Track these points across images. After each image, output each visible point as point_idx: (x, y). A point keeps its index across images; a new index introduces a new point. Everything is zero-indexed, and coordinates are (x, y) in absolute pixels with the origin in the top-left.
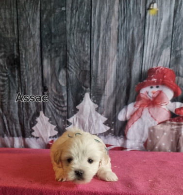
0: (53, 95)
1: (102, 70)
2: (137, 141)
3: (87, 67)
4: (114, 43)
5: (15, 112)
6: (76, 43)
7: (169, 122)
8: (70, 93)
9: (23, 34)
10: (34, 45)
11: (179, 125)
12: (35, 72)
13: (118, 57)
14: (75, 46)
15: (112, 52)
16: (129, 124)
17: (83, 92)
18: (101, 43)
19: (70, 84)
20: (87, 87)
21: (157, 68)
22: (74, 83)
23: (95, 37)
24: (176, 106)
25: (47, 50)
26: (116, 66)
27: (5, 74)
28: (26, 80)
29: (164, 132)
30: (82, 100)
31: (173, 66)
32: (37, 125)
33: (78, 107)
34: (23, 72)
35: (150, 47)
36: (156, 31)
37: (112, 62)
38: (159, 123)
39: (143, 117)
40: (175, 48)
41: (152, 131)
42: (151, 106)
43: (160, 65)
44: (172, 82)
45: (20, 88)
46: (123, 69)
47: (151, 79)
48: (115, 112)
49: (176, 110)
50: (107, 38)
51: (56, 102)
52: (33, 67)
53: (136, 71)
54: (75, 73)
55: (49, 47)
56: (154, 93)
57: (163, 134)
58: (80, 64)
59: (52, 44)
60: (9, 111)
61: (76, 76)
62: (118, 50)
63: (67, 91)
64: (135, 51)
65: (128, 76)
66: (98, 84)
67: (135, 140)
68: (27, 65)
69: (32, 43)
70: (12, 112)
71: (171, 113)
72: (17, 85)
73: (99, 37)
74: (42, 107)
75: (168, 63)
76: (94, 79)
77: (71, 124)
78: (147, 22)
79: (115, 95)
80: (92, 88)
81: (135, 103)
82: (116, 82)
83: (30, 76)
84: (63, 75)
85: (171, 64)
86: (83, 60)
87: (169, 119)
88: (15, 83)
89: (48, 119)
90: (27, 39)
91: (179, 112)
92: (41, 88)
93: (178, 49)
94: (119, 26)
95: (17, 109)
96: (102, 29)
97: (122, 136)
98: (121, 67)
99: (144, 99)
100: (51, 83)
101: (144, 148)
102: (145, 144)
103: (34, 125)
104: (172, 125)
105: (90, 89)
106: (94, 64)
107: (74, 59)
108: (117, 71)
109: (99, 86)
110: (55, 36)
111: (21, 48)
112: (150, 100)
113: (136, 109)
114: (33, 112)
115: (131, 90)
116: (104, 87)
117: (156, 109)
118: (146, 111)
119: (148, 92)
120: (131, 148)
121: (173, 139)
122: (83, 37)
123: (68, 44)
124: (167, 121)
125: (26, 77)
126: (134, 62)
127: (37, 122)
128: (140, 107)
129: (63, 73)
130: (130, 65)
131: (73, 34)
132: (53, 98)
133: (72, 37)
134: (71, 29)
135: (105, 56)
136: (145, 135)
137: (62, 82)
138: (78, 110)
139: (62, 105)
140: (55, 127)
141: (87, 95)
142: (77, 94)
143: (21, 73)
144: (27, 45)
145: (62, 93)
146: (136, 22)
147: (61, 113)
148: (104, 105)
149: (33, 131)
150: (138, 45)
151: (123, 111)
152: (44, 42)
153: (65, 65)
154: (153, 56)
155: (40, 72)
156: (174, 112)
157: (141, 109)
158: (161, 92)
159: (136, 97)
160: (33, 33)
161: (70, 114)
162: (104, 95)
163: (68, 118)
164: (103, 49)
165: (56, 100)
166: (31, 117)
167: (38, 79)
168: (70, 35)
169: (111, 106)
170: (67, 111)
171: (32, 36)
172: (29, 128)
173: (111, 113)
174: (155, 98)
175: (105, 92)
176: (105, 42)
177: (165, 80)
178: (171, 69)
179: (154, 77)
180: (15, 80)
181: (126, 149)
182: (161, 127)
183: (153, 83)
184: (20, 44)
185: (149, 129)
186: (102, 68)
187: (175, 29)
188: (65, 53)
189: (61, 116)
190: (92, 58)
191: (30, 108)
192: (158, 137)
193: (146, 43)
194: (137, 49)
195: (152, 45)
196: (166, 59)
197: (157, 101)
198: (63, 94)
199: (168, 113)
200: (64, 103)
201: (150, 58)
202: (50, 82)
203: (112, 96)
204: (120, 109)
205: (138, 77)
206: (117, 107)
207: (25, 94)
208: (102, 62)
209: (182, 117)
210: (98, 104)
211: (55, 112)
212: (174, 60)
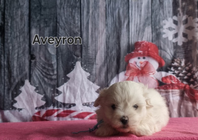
0: (41, 64)
1: (92, 41)
4: (103, 18)
6: (66, 16)
8: (61, 61)
9: (10, 4)
10: (22, 15)
11: (167, 92)
12: (22, 40)
13: (107, 30)
14: (65, 18)
15: (101, 26)
17: (74, 61)
18: (90, 18)
19: (60, 53)
20: (78, 56)
21: (142, 42)
22: (64, 52)
23: (85, 13)
24: (162, 75)
25: (36, 20)
26: (105, 38)
28: (11, 48)
30: (73, 68)
31: (155, 41)
32: (21, 95)
33: (68, 75)
34: (8, 39)
35: (135, 24)
36: (138, 12)
37: (102, 35)
40: (155, 26)
42: (140, 75)
43: (144, 40)
44: (156, 54)
45: (2, 55)
46: (113, 41)
47: (138, 51)
48: (108, 81)
49: (162, 79)
50: (96, 15)
51: (44, 70)
52: (20, 35)
53: (124, 43)
55: (38, 18)
56: (141, 64)
59: (42, 15)
62: (107, 25)
63: (57, 59)
64: (122, 26)
65: (118, 47)
66: (89, 53)
68: (13, 33)
69: (19, 13)
71: (158, 81)
73: (88, 12)
74: (28, 75)
75: (151, 38)
76: (85, 49)
77: (61, 93)
78: (130, 4)
79: (106, 65)
80: (83, 57)
81: (126, 71)
82: (107, 53)
83: (16, 44)
85: (153, 39)
86: (74, 32)
87: (157, 87)
89: (35, 88)
90: (14, 9)
91: (165, 80)
92: (27, 55)
93: (158, 27)
94: (106, 5)
96: (91, 6)
98: (111, 40)
99: (133, 68)
100: (40, 51)
103: (17, 95)
105: (81, 57)
106: (84, 35)
107: (64, 30)
108: (107, 43)
109: (90, 55)
110: (45, 9)
111: (8, 17)
112: (138, 69)
113: (127, 77)
114: (17, 81)
115: (121, 60)
116: (95, 57)
117: (145, 77)
118: (136, 79)
119: (136, 62)
122: (74, 11)
123: (58, 16)
125: (10, 45)
126: (122, 36)
127: (21, 92)
128: (130, 76)
130: (119, 38)
131: (64, 8)
132: (42, 66)
133: (62, 11)
134: (61, 4)
135: (95, 29)
137: (52, 51)
138: (69, 78)
139: (51, 74)
140: (42, 96)
141: (78, 64)
142: (67, 63)
143: (5, 40)
144: (14, 14)
145: (51, 61)
146: (121, 4)
147: (50, 82)
148: (96, 73)
149: (15, 102)
150: (124, 22)
151: (115, 79)
152: (32, 13)
154: (138, 32)
155: (27, 40)
156: (161, 80)
157: (131, 78)
158: (147, 62)
159: (126, 66)
160: (21, 4)
161: (60, 82)
162: (96, 64)
163: (58, 86)
164: (92, 23)
165: (44, 68)
166: (14, 86)
167: (25, 47)
168: (60, 9)
169: (103, 75)
170: (57, 79)
171: (20, 7)
172: (11, 98)
173: (103, 81)
174: (143, 68)
175: (97, 61)
176: (94, 17)
177: (150, 53)
178: (154, 43)
179: (140, 50)
183: (140, 54)
184: (6, 13)
186: (92, 39)
187: (153, 12)
188: (55, 25)
189: (50, 85)
190: (82, 30)
191: (13, 76)
193: (130, 20)
194: (124, 25)
195: (136, 23)
196: (149, 35)
197: (145, 70)
198: (53, 63)
199: (155, 81)
200: (53, 71)
201: (135, 33)
202: (38, 50)
203: (103, 65)
204: (112, 78)
205: (126, 48)
206: (109, 75)
207: (8, 62)
208: (92, 34)
209: (169, 85)
210: (90, 73)
211: (44, 80)
212: (156, 36)
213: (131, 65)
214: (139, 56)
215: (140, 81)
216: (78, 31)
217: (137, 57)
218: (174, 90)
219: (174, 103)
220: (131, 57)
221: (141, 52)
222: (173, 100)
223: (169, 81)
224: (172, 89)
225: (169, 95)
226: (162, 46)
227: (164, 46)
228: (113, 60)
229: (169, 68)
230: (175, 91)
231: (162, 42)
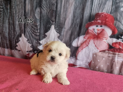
1: (64, 11)
2: (84, 61)
3: (54, 8)
5: (6, 33)
7: (107, 51)
8: (42, 24)
11: (114, 54)
12: (20, 7)
13: (76, 3)
16: (80, 49)
17: (50, 25)
19: (42, 18)
20: (53, 22)
21: (102, 13)
22: (45, 17)
24: (113, 41)
26: (73, 9)
27: (2, 7)
28: (14, 12)
29: (103, 57)
30: (49, 30)
31: (113, 13)
32: (20, 43)
33: (46, 34)
34: (13, 6)
37: (71, 6)
38: (100, 51)
39: (90, 46)
41: (95, 56)
42: (96, 39)
43: (104, 11)
44: (112, 24)
45: (10, 17)
46: (79, 11)
47: (97, 20)
48: (71, 41)
49: (113, 44)
51: (32, 29)
52: (19, 4)
53: (87, 14)
54: (46, 11)
56: (98, 30)
57: (102, 59)
60: (2, 31)
61: (46, 13)
63: (40, 22)
66: (61, 20)
67: (83, 60)
68: (16, 2)
70: (4, 32)
72: (9, 14)
74: (23, 31)
75: (110, 10)
76: (58, 16)
77: (41, 44)
79: (71, 29)
80: (56, 22)
81: (85, 35)
82: (73, 20)
83: (17, 10)
84: (38, 11)
85: (112, 11)
86: (52, 3)
87: (107, 49)
88: (7, 13)
89: (27, 39)
91: (114, 45)
95: (8, 30)
97: (74, 57)
98: (77, 10)
99: (91, 33)
102: (90, 64)
103: (18, 42)
104: (109, 53)
105: (55, 23)
106: (59, 6)
108: (74, 13)
109: (61, 21)
112: (95, 34)
113: (85, 40)
114: (18, 34)
116: (65, 23)
117: (99, 41)
118: (92, 41)
119: (94, 29)
120: (80, 65)
121: (109, 63)
124: (106, 50)
125: (14, 10)
126: (86, 8)
127: (20, 40)
128: (88, 39)
129: (38, 10)
130: (83, 9)
135: (67, 1)
136: (90, 58)
137: (37, 16)
138: (46, 36)
139: (36, 32)
140: (31, 45)
141: (53, 27)
142: (46, 25)
143: (12, 7)
145: (37, 23)
147: (35, 37)
148: (64, 35)
149: (17, 46)
151: (76, 40)
153: (40, 5)
154: (100, 5)
155: (23, 8)
156: (111, 45)
157: (88, 40)
158: (103, 30)
159: (85, 31)
161: (41, 38)
162: (64, 28)
163: (40, 40)
165: (32, 27)
166: (16, 37)
167: (22, 12)
169: (68, 36)
170: (39, 36)
172: (14, 43)
173: (68, 41)
174: (99, 34)
175: (65, 26)
177: (107, 22)
178: (112, 15)
179: (99, 19)
180: (7, 11)
181: (76, 66)
182: (102, 54)
185: (93, 55)
186: (64, 9)
189: (35, 39)
192: (99, 61)
196: (109, 7)
197: (100, 35)
198: (37, 24)
199: (107, 45)
200: (37, 30)
201: (98, 5)
202: (29, 15)
203: (69, 30)
204: (74, 39)
205: (88, 18)
206: (72, 37)
207: (13, 21)
208: (64, 5)
209: (117, 49)
210: (60, 34)
211: (32, 35)
212: (115, 9)
213: (90, 31)
214: (97, 24)
215: (95, 43)
216: (55, 2)
217: (96, 25)
218: (120, 54)
219: (117, 62)
220: (91, 24)
221: (100, 21)
222: (118, 60)
223: (118, 46)
224: (119, 52)
225: (115, 56)
226: (118, 18)
227: (120, 18)
228: (76, 26)
229: (120, 36)
230: (121, 55)
231: (119, 15)
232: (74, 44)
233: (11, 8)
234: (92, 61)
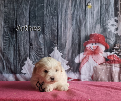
0: (36, 48)
1: (64, 34)
2: (87, 75)
3: (56, 33)
4: (70, 21)
5: (11, 58)
6: (49, 21)
7: (105, 64)
8: (46, 47)
9: (20, 16)
10: (26, 21)
11: (111, 65)
12: (25, 35)
13: (73, 28)
14: (49, 22)
15: (69, 25)
16: (82, 65)
17: (54, 47)
18: (63, 21)
19: (46, 42)
20: (56, 44)
21: (95, 34)
22: (48, 41)
23: (60, 18)
25: (33, 24)
27: (7, 37)
28: (20, 40)
29: (102, 69)
30: (53, 51)
31: (103, 33)
32: (25, 66)
33: (50, 55)
34: (18, 35)
35: (90, 24)
36: (92, 16)
37: (70, 31)
38: (99, 65)
40: (102, 24)
41: (95, 69)
42: (93, 54)
43: (95, 33)
44: (103, 41)
45: (16, 44)
46: (76, 34)
47: (92, 40)
48: (73, 58)
49: (108, 57)
50: (66, 19)
53: (83, 35)
54: (48, 36)
55: (34, 23)
56: (94, 47)
57: (102, 71)
58: (51, 31)
59: (36, 21)
60: (7, 58)
61: (49, 38)
62: (72, 25)
63: (44, 46)
64: (82, 25)
65: (79, 38)
66: (62, 42)
67: (86, 74)
68: (21, 32)
69: (24, 20)
70: (9, 58)
71: (105, 58)
72: (14, 42)
73: (62, 18)
74: (29, 55)
75: (100, 31)
76: (60, 39)
78: (87, 11)
79: (72, 48)
80: (59, 44)
82: (72, 41)
83: (22, 38)
84: (42, 37)
85: (102, 32)
86: (53, 30)
87: (104, 62)
88: (13, 41)
89: (32, 62)
90: (22, 18)
91: (109, 58)
92: (28, 44)
93: (104, 25)
94: (72, 13)
95: (13, 56)
96: (63, 14)
97: (78, 72)
98: (75, 33)
101: (92, 79)
102: (92, 77)
103: (23, 66)
104: (107, 65)
105: (58, 44)
106: (59, 31)
107: (48, 29)
108: (73, 35)
110: (38, 17)
111: (18, 23)
112: (92, 51)
113: (85, 56)
114: (23, 58)
115: (81, 45)
116: (66, 44)
117: (96, 56)
118: (90, 57)
119: (91, 46)
121: (108, 74)
122: (53, 18)
123: (45, 21)
124: (103, 63)
125: (20, 38)
126: (82, 31)
127: (25, 64)
128: (87, 55)
129: (42, 36)
130: (80, 32)
131: (48, 16)
133: (47, 18)
134: (46, 14)
135: (66, 27)
136: (91, 72)
137: (41, 41)
139: (41, 54)
141: (56, 48)
142: (50, 48)
144: (22, 21)
145: (41, 47)
146: (81, 12)
148: (66, 54)
149: (22, 69)
150: (83, 22)
151: (78, 57)
152: (31, 20)
153: (43, 31)
154: (92, 28)
155: (28, 35)
156: (107, 58)
157: (87, 56)
158: (98, 47)
159: (84, 49)
160: (25, 16)
162: (66, 48)
164: (64, 24)
165: (37, 51)
166: (21, 61)
167: (27, 39)
168: (46, 17)
169: (70, 54)
170: (44, 57)
171: (24, 17)
172: (20, 68)
173: (70, 58)
174: (95, 50)
175: (66, 46)
176: (65, 21)
177: (100, 41)
178: (102, 34)
179: (93, 39)
180: (13, 40)
181: (81, 80)
182: (100, 66)
183: (93, 42)
184: (17, 21)
185: (94, 68)
187: (102, 15)
188: (43, 26)
190: (58, 28)
191: (21, 56)
192: (99, 73)
193: (87, 21)
194: (83, 24)
195: (91, 22)
196: (99, 29)
197: (96, 51)
198: (42, 48)
199: (103, 58)
200: (42, 52)
201: (90, 29)
202: (34, 41)
203: (70, 49)
204: (76, 56)
205: (84, 38)
206: (74, 55)
207: (18, 47)
208: (64, 31)
209: (112, 61)
210: (63, 53)
211: (37, 58)
212: (103, 30)
213: (87, 48)
214: (92, 43)
215: (93, 58)
216: (56, 29)
217: (91, 44)
218: (115, 64)
219: (115, 72)
220: (88, 43)
221: (94, 40)
222: (115, 70)
223: (112, 58)
224: (114, 63)
225: (112, 67)
226: (108, 36)
227: (109, 36)
228: (76, 46)
229: (112, 50)
230: (117, 65)
231: (107, 34)
232: (77, 61)
233: (16, 37)
234: (94, 74)
